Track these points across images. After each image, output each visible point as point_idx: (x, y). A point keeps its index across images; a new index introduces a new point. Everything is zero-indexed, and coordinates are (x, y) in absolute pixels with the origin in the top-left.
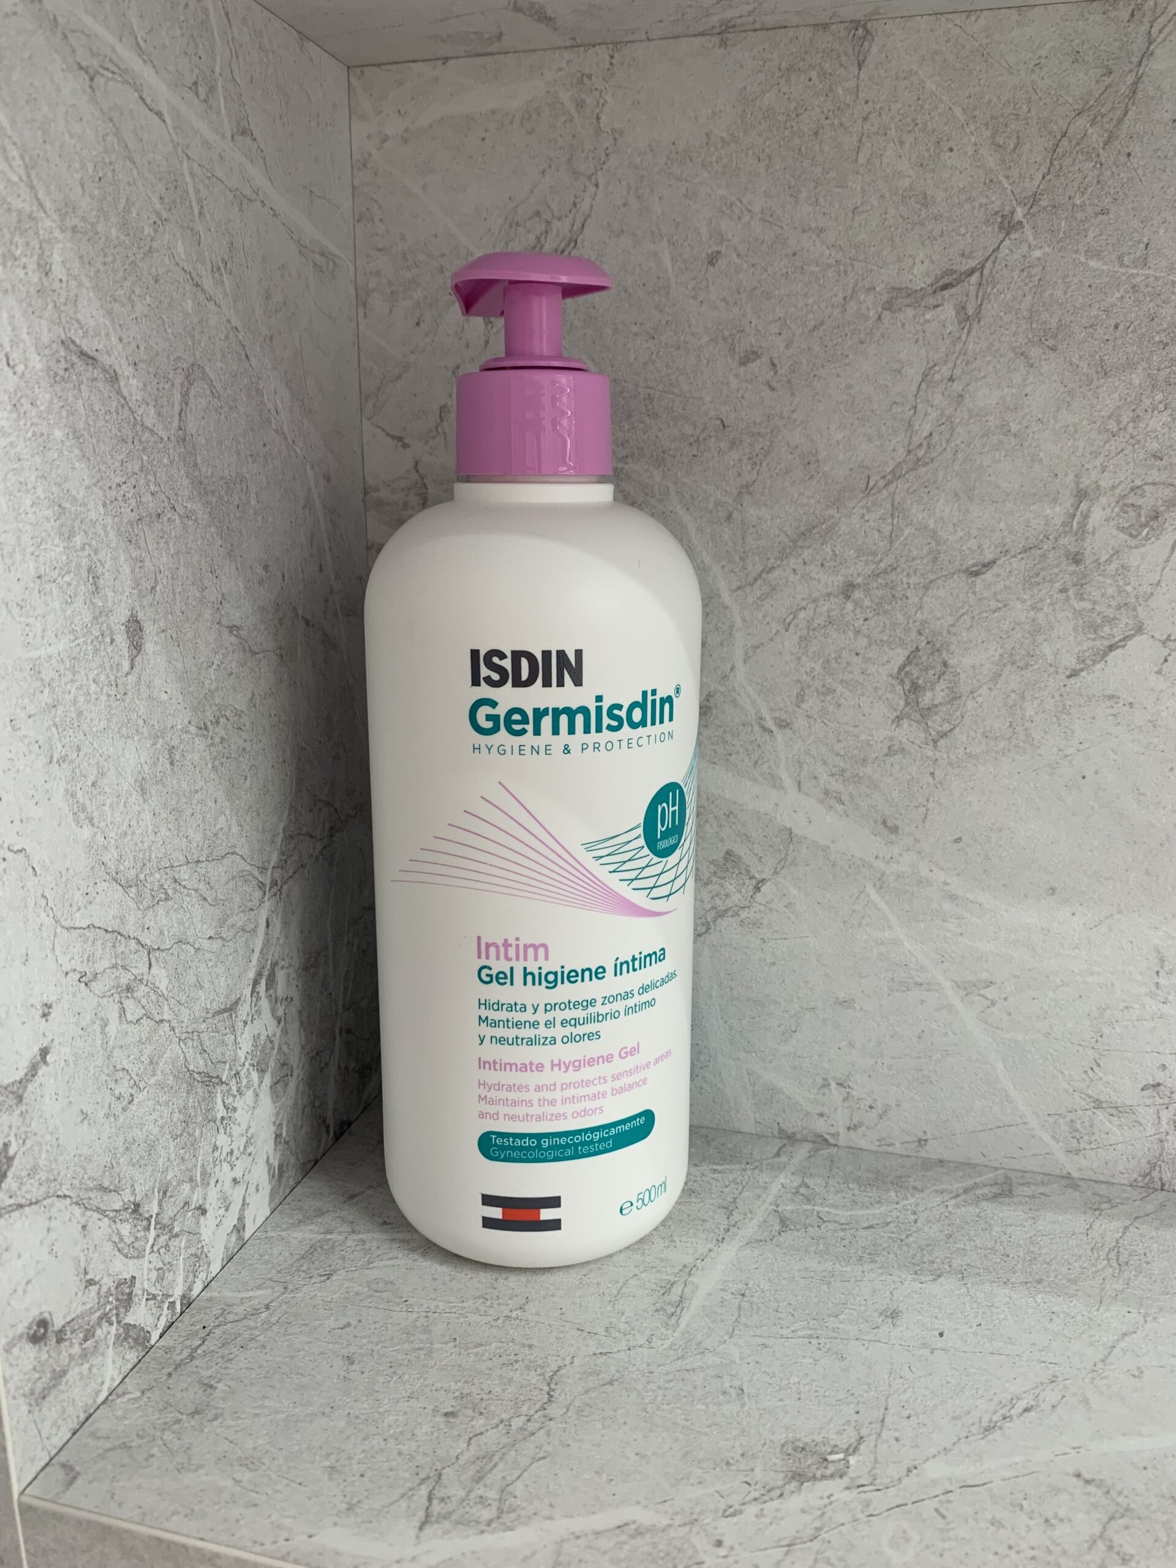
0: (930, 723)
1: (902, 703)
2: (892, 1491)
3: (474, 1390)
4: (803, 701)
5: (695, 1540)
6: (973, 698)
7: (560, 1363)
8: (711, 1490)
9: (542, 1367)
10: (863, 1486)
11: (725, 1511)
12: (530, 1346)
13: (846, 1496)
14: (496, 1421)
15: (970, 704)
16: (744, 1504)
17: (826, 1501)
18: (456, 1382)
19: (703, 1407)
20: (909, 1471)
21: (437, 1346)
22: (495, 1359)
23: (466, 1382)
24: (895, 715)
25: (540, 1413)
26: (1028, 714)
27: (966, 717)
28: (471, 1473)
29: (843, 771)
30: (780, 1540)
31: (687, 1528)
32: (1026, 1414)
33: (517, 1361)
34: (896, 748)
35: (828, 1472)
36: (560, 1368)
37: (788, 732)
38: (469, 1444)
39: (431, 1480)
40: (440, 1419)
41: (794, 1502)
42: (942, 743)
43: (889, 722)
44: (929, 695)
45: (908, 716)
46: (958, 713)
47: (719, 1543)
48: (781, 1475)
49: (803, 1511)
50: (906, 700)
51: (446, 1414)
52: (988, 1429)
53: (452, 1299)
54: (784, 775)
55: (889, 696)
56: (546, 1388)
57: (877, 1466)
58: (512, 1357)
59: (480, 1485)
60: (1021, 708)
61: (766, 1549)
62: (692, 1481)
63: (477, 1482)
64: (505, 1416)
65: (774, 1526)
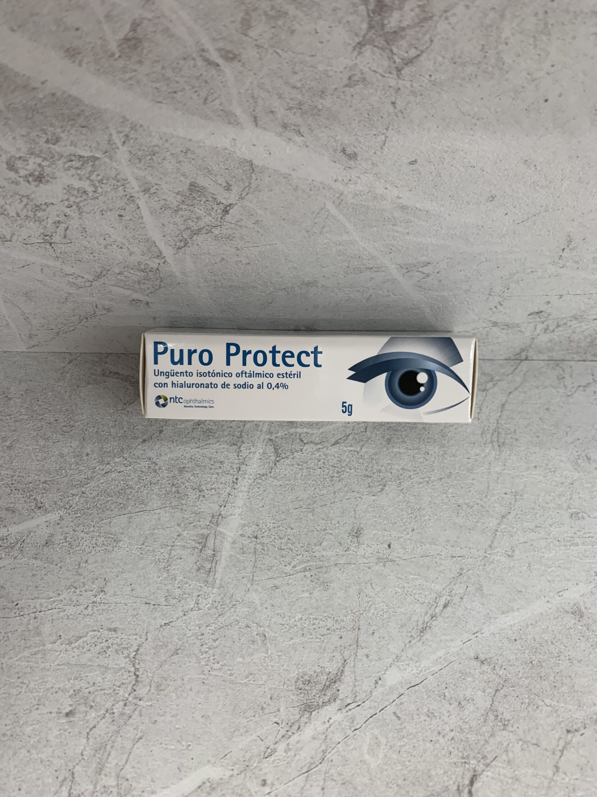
0: (395, 50)
1: (365, 26)
2: (367, 704)
3: (83, 684)
4: (249, 27)
5: (248, 784)
6: (447, 18)
7: (139, 641)
8: (254, 737)
9: (127, 649)
10: (349, 704)
11: (265, 753)
12: (115, 630)
13: (339, 717)
14: (103, 712)
15: (442, 26)
16: (276, 743)
17: (327, 725)
18: (69, 680)
19: (240, 660)
20: (377, 683)
21: (49, 646)
22: (92, 649)
23: (76, 678)
24: (357, 40)
25: (132, 695)
26: (504, 36)
27: (435, 41)
28: (94, 766)
29: (300, 104)
30: (301, 768)
31: (243, 775)
32: (445, 610)
33: (108, 647)
34: (356, 78)
35: (326, 698)
36: (139, 646)
37: (237, 65)
38: (88, 738)
39: (68, 780)
40: (64, 720)
41: (308, 732)
42: (406, 71)
43: (350, 48)
44: (396, 15)
45: (371, 42)
46: (427, 37)
47: (264, 783)
48: (298, 709)
49: (314, 738)
50: (369, 24)
51: (67, 715)
52: (423, 630)
53: (51, 594)
54: (238, 111)
55: (351, 18)
56: (132, 669)
57: (356, 683)
58: (105, 644)
59: (102, 776)
60: (497, 27)
61: (293, 779)
62: (241, 730)
63: (100, 774)
64: (108, 705)
65: (297, 758)
